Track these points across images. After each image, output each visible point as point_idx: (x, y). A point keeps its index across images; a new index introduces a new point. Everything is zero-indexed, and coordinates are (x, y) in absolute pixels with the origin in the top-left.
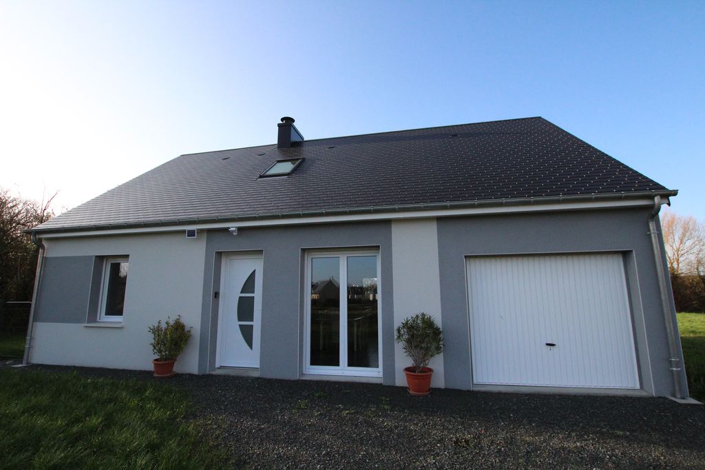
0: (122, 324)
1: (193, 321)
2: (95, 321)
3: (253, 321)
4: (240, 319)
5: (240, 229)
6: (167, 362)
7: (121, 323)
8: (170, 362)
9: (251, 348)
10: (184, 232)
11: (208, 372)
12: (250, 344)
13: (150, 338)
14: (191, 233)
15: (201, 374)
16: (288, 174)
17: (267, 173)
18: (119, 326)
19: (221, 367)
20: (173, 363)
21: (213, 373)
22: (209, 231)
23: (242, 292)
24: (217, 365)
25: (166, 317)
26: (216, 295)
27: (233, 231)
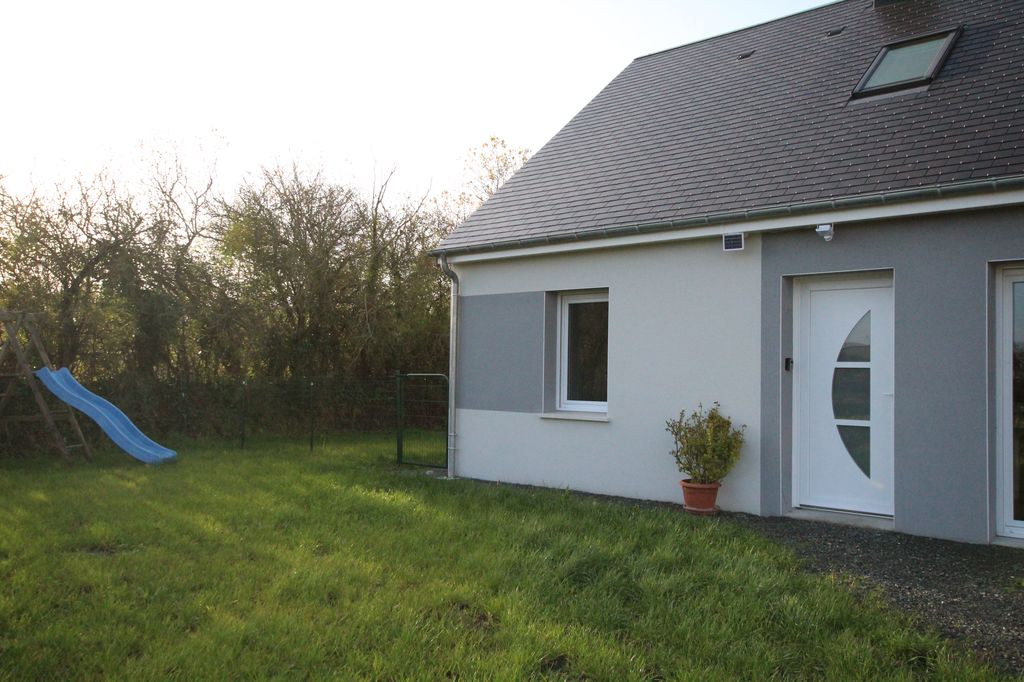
0: (608, 416)
1: (745, 413)
2: (554, 410)
3: (869, 419)
4: (839, 412)
5: (838, 227)
6: (706, 486)
7: (605, 413)
8: (710, 486)
9: (867, 472)
10: (717, 238)
11: (781, 514)
12: (864, 464)
13: (670, 442)
14: (733, 242)
15: (767, 516)
16: (928, 81)
17: (867, 86)
18: (604, 419)
19: (802, 507)
20: (716, 489)
21: (788, 515)
22: (766, 235)
23: (841, 358)
24: (795, 503)
25: (693, 404)
26: (788, 363)
27: (824, 233)
